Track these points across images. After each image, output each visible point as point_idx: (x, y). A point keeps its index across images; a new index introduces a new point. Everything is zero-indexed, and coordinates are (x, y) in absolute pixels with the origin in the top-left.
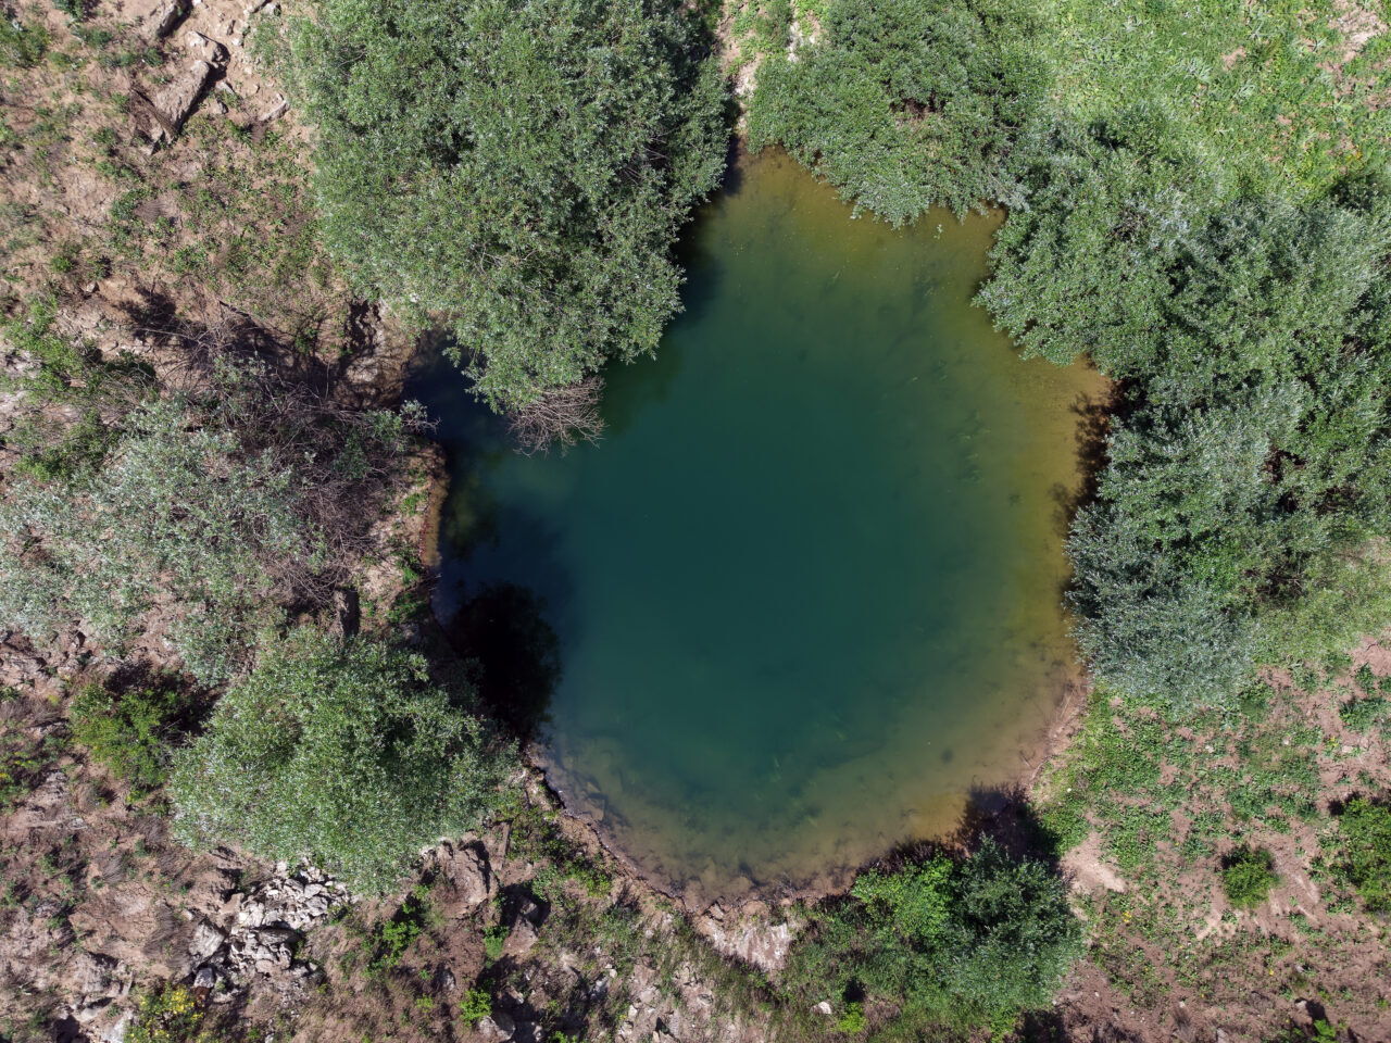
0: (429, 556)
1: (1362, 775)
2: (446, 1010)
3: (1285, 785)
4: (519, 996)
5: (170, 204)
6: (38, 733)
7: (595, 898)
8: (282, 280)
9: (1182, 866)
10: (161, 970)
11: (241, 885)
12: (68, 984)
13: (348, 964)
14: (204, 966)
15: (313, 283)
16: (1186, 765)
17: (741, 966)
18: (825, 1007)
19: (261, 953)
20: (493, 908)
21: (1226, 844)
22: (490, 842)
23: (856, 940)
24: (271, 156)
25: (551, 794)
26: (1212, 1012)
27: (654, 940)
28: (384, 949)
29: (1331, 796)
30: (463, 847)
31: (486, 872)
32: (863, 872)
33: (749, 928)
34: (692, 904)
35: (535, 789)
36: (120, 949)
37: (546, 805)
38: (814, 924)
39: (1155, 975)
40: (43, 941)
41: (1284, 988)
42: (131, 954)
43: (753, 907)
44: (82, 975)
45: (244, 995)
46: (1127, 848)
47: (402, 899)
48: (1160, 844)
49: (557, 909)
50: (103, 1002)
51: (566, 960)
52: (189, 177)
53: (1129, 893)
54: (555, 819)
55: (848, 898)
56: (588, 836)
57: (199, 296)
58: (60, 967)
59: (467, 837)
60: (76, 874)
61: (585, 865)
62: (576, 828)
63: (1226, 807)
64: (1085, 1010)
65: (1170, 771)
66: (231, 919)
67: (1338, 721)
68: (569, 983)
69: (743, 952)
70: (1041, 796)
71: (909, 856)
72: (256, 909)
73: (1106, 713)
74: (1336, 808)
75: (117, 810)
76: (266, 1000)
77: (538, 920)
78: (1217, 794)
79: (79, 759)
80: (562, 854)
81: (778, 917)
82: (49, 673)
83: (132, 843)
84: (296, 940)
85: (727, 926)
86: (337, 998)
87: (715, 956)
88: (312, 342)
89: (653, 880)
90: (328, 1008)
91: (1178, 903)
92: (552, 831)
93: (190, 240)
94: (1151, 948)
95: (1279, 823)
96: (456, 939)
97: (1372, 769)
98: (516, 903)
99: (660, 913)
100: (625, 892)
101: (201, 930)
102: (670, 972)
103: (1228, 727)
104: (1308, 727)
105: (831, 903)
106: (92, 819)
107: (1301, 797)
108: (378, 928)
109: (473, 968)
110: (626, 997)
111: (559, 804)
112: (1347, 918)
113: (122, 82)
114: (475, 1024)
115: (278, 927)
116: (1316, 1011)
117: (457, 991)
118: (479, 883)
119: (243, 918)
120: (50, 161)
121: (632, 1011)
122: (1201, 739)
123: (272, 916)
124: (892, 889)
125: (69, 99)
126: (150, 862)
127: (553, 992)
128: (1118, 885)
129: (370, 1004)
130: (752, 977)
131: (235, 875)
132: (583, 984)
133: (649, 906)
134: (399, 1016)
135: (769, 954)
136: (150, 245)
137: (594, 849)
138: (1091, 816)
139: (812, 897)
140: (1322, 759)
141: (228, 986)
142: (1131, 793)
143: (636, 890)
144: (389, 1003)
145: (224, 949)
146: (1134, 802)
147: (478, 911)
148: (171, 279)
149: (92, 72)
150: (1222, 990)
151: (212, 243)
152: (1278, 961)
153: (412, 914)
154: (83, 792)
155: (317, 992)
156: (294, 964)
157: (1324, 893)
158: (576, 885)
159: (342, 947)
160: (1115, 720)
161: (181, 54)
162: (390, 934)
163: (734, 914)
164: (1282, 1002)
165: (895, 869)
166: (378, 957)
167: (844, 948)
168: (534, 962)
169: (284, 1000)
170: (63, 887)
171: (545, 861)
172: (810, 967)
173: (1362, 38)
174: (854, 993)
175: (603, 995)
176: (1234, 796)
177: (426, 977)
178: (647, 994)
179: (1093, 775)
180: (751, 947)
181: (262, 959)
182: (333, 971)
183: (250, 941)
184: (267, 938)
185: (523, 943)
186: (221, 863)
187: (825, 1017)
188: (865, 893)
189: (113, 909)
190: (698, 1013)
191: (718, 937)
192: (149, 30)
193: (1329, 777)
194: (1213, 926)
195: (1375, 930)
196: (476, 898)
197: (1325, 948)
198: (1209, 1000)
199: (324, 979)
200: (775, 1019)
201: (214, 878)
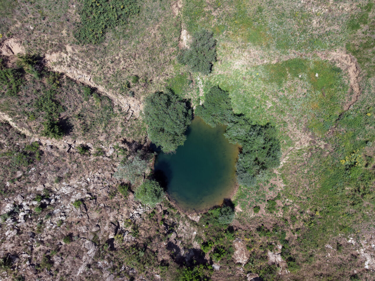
0: (153, 168)
1: (271, 197)
2: (158, 223)
3: (262, 198)
4: (166, 223)
5: (127, 129)
6: (114, 190)
7: (175, 212)
8: (138, 136)
9: (249, 208)
10: (127, 217)
11: (135, 208)
12: (119, 218)
13: (147, 218)
14: (131, 217)
15: (141, 135)
16: (250, 195)
17: (193, 221)
18: (204, 226)
19: (136, 216)
20: (162, 212)
21: (254, 205)
22: (162, 205)
23: (208, 218)
24: (138, 122)
25: (169, 199)
26: (251, 225)
27: (182, 218)
28: (150, 216)
29: (267, 199)
30: (159, 205)
31: (162, 208)
32: (209, 209)
33: (194, 217)
34: (187, 214)
35: (167, 198)
36: (123, 214)
37: (168, 200)
38: (203, 216)
39: (245, 222)
40: (117, 213)
41: (259, 222)
42: (124, 215)
43: (195, 214)
44: (120, 217)
45: (135, 221)
46: (243, 206)
47: (152, 211)
48: (247, 206)
49: (170, 213)
50: (121, 220)
51: (171, 219)
52: (129, 126)
53: (243, 212)
54: (169, 202)
55: (207, 213)
56: (174, 204)
57: (129, 139)
58: (118, 216)
59: (159, 204)
60: (119, 205)
61: (173, 208)
62: (172, 204)
63: (255, 201)
64: (236, 226)
65: (248, 196)
66: (133, 212)
67: (268, 190)
68: (172, 222)
69: (194, 219)
70: (233, 199)
71: (216, 207)
72: (136, 211)
73: (241, 189)
74: (268, 201)
75: (123, 199)
76: (138, 222)
77: (168, 214)
78: (254, 199)
79: (119, 193)
80: (170, 207)
81: (198, 215)
82: (114, 183)
83: (124, 203)
84: (140, 215)
85: (192, 216)
86: (146, 222)
87: (190, 220)
88: (141, 142)
89: (182, 210)
90: (145, 223)
91: (248, 213)
92: (169, 204)
93: (129, 133)
94: (245, 218)
95: (261, 203)
96: (158, 216)
97: (272, 196)
98: (165, 212)
99: (183, 214)
100: (178, 212)
101: (131, 213)
102: (184, 222)
103: (255, 191)
104: (265, 191)
105: (205, 213)
106: (120, 200)
107: (264, 199)
108: (150, 214)
109: (161, 219)
110: (179, 224)
111: (170, 200)
112: (268, 214)
113: (124, 118)
114: (161, 225)
115: (138, 213)
116: (262, 225)
117: (159, 221)
118: (161, 209)
119: (134, 212)
120: (116, 127)
121: (180, 226)
122: (252, 192)
123: (138, 212)
124: (213, 211)
125: (118, 120)
126: (126, 205)
127: (170, 223)
128: (241, 211)
129: (150, 222)
130: (195, 222)
131: (134, 207)
132: (173, 222)
133: (182, 213)
134: (153, 224)
135: (197, 220)
136: (125, 134)
137: (174, 206)
138: (238, 202)
139: (203, 213)
140: (266, 195)
141: (134, 220)
142: (243, 199)
143: (179, 212)
144: (152, 222)
145: (133, 216)
146: (244, 200)
147: (161, 213)
148: (127, 137)
149: (121, 117)
150: (252, 223)
151: (131, 133)
152: (259, 219)
153: (154, 212)
154: (119, 197)
155: (143, 221)
156: (140, 218)
157: (266, 211)
158: (172, 210)
159: (145, 216)
160: (242, 190)
161: (129, 112)
162: (151, 215)
163: (192, 215)
164: (259, 224)
165: (213, 209)
166: (150, 217)
167: (206, 219)
168: (168, 219)
169: (140, 222)
170: (118, 207)
171: (168, 207)
172: (202, 221)
173: (270, 106)
174: (207, 224)
175: (176, 224)
176: (255, 199)
177: (156, 220)
178: (181, 224)
179: (239, 197)
180: (195, 219)
181: (137, 217)
182: (145, 219)
183: (135, 215)
184: (138, 215)
185: (166, 217)
186: (133, 206)
187: (204, 227)
188: (209, 212)
189: (123, 210)
190: (188, 227)
191: (190, 218)
192: (126, 112)
193: (267, 197)
194: (252, 216)
195: (271, 216)
196: (161, 211)
197: (265, 218)
198: (251, 224)
199: (144, 220)
200: (198, 227)
201: (132, 207)
